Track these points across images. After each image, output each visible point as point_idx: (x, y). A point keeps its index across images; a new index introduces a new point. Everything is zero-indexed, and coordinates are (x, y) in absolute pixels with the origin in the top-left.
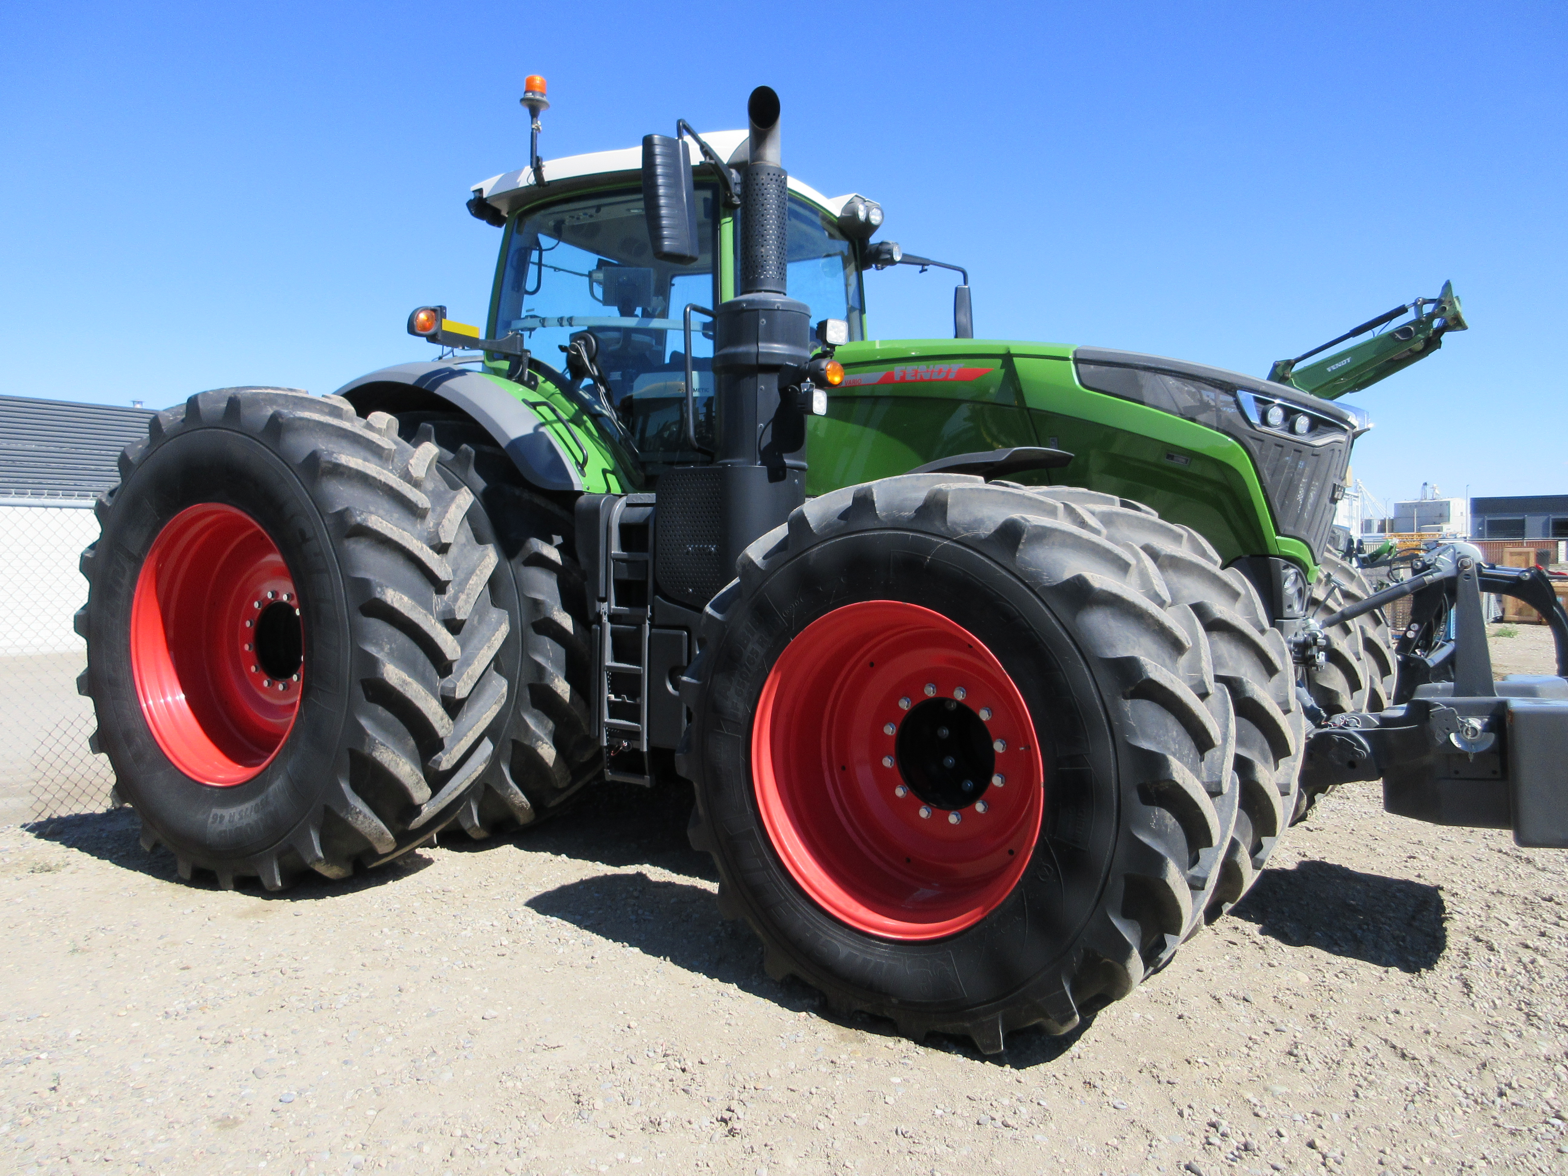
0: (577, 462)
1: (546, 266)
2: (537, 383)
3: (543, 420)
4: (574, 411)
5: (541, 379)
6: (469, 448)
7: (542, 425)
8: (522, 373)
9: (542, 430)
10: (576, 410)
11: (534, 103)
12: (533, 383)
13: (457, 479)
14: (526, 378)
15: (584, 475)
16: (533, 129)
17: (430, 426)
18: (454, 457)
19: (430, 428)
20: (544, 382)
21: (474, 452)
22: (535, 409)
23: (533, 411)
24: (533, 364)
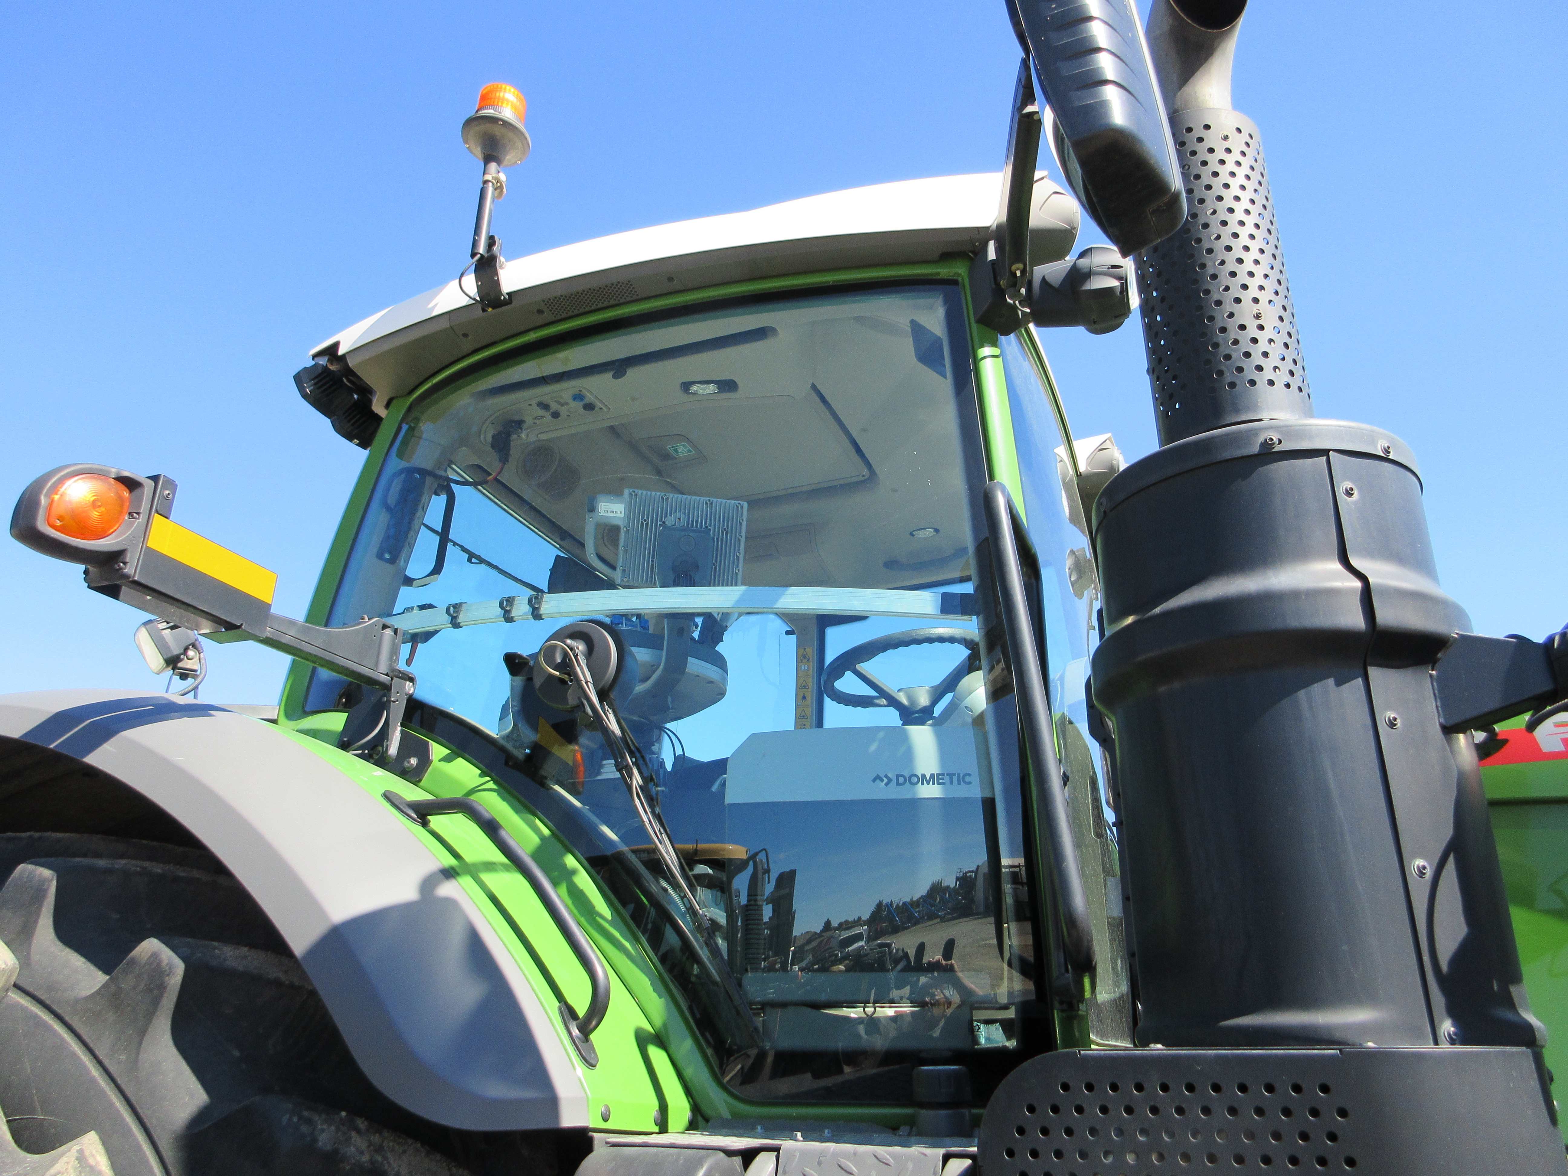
0: (568, 1012)
1: (455, 544)
2: (425, 761)
3: (449, 861)
4: (535, 840)
5: (437, 751)
6: (167, 955)
7: (449, 873)
8: (384, 735)
9: (446, 889)
10: (542, 838)
11: (497, 130)
12: (414, 761)
13: (95, 1072)
14: (393, 750)
15: (590, 1062)
16: (486, 182)
17: (47, 873)
18: (105, 986)
19: (43, 881)
20: (447, 759)
21: (179, 967)
22: (425, 824)
23: (418, 829)
24: (417, 715)
